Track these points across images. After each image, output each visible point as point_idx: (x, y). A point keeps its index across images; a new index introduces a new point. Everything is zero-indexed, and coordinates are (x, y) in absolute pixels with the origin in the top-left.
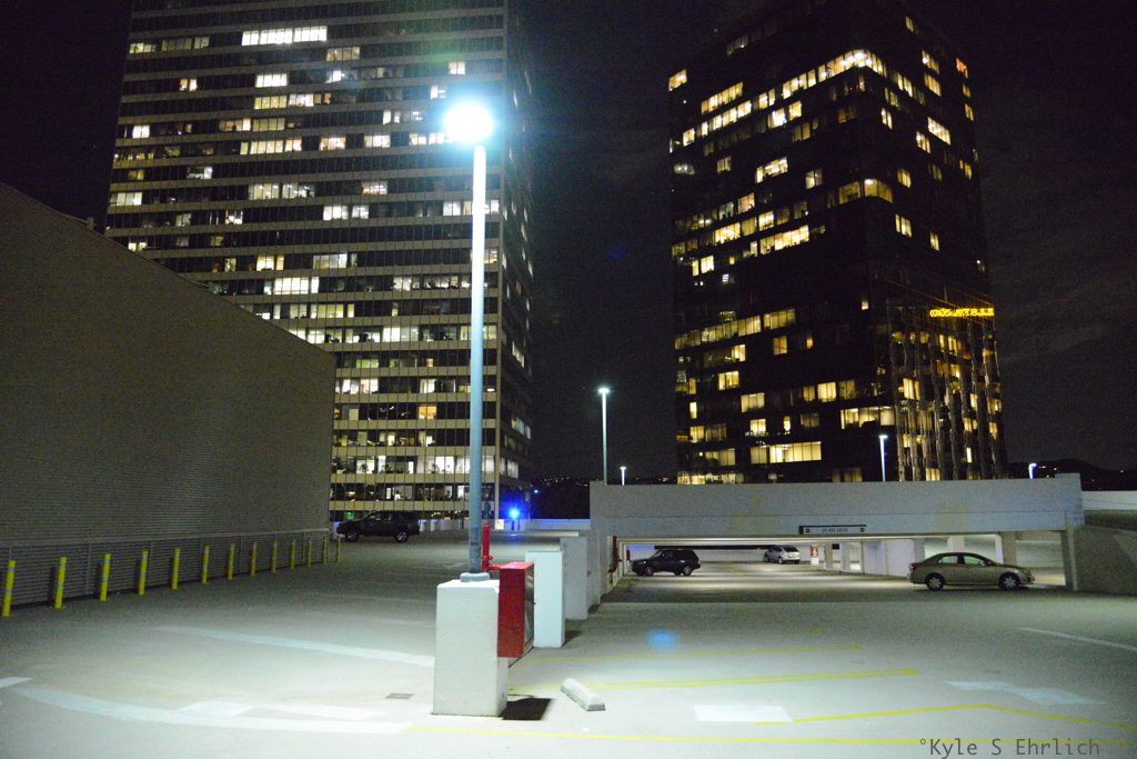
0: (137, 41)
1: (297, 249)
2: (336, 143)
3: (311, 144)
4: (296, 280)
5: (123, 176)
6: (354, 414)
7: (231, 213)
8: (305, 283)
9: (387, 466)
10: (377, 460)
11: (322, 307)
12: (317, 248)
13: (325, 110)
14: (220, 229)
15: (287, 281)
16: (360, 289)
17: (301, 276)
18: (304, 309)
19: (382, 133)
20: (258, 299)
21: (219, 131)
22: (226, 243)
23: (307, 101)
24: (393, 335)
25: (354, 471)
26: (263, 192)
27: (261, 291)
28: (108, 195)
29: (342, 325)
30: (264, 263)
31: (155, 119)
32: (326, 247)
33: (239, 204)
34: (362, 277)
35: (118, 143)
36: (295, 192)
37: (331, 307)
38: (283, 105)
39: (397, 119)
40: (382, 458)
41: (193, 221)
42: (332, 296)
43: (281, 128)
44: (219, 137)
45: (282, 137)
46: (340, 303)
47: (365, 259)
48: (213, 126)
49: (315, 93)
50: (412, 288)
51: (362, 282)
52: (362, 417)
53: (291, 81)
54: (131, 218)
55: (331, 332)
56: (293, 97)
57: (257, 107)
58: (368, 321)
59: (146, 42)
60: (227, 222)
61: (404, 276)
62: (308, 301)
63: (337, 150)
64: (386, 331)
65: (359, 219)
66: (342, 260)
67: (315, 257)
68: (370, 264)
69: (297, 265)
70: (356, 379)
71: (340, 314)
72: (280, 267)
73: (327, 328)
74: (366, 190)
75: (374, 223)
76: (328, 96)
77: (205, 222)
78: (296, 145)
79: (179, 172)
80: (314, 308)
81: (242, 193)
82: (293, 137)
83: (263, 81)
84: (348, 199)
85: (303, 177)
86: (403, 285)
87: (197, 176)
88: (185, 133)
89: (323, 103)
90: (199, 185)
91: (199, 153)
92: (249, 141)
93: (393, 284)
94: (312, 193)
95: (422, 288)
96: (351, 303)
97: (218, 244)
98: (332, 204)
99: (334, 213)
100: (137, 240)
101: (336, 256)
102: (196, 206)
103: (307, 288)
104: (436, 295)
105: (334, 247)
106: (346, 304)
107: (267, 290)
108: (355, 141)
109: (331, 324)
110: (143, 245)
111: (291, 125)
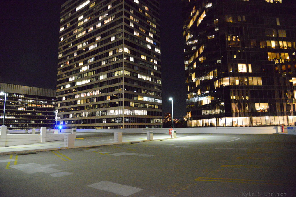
0: (61, 19)
1: (85, 59)
2: (91, 29)
3: (87, 31)
4: (85, 67)
5: (60, 50)
6: (95, 100)
7: (75, 54)
8: (86, 67)
9: (101, 114)
10: (99, 112)
11: (90, 73)
12: (88, 58)
13: (90, 21)
14: (73, 58)
15: (84, 67)
16: (96, 67)
17: (86, 66)
18: (86, 74)
19: (99, 23)
20: (79, 74)
21: (73, 34)
22: (74, 61)
23: (86, 20)
24: (102, 78)
25: (95, 116)
26: (80, 46)
27: (79, 72)
28: (58, 55)
29: (92, 77)
30: (80, 64)
31: (64, 35)
32: (89, 57)
33: (76, 51)
34: (96, 63)
35: (59, 43)
36: (85, 44)
37: (91, 72)
38: (83, 23)
39: (102, 18)
40: (100, 111)
41: (70, 58)
42: (91, 70)
43: (82, 29)
44: (73, 36)
45: (82, 31)
46: (92, 71)
47: (96, 58)
48: (72, 33)
49: (88, 17)
50: (106, 64)
51: (96, 64)
52: (96, 101)
53: (84, 17)
54: (61, 59)
55: (91, 79)
56: (84, 20)
57: (79, 26)
58: (97, 75)
59: (62, 18)
60: (74, 56)
61: (104, 61)
62: (87, 72)
63: (92, 31)
64: (101, 76)
65: (95, 47)
66: (93, 59)
67: (88, 60)
68: (98, 59)
69: (85, 63)
70: (95, 91)
71: (92, 74)
72: (83, 65)
73: (90, 78)
74: (97, 39)
75: (98, 48)
76: (90, 17)
77: (71, 57)
78: (85, 33)
79: (67, 46)
80: (88, 73)
81: (76, 47)
82: (84, 31)
83: (80, 19)
84: (93, 43)
85: (86, 40)
86: (104, 63)
87: (70, 46)
88: (68, 37)
89: (89, 20)
90: (70, 48)
91: (70, 41)
92: (77, 35)
93: (101, 63)
94: (87, 44)
95: (107, 63)
96: (94, 71)
97: (73, 62)
98: (91, 46)
99: (91, 48)
100: (62, 64)
101: (91, 59)
102: (70, 53)
103: (87, 69)
104: (110, 64)
105: (91, 56)
106: (93, 71)
107: (81, 71)
108: (95, 27)
109: (91, 77)
110: (63, 65)
111: (84, 28)
